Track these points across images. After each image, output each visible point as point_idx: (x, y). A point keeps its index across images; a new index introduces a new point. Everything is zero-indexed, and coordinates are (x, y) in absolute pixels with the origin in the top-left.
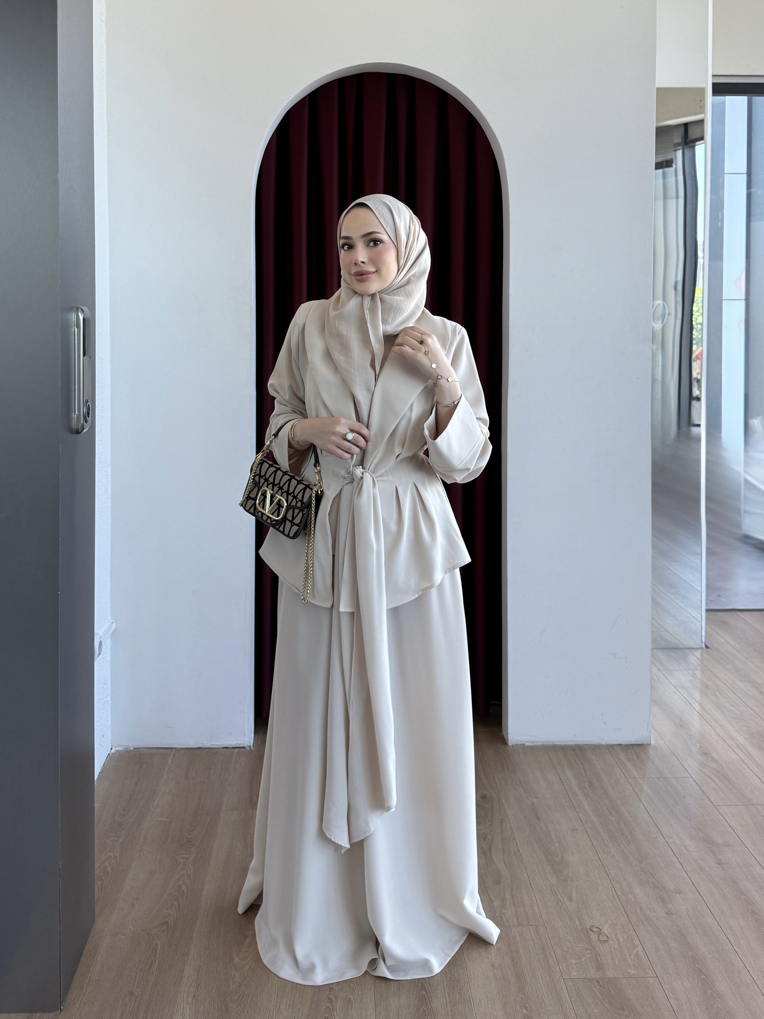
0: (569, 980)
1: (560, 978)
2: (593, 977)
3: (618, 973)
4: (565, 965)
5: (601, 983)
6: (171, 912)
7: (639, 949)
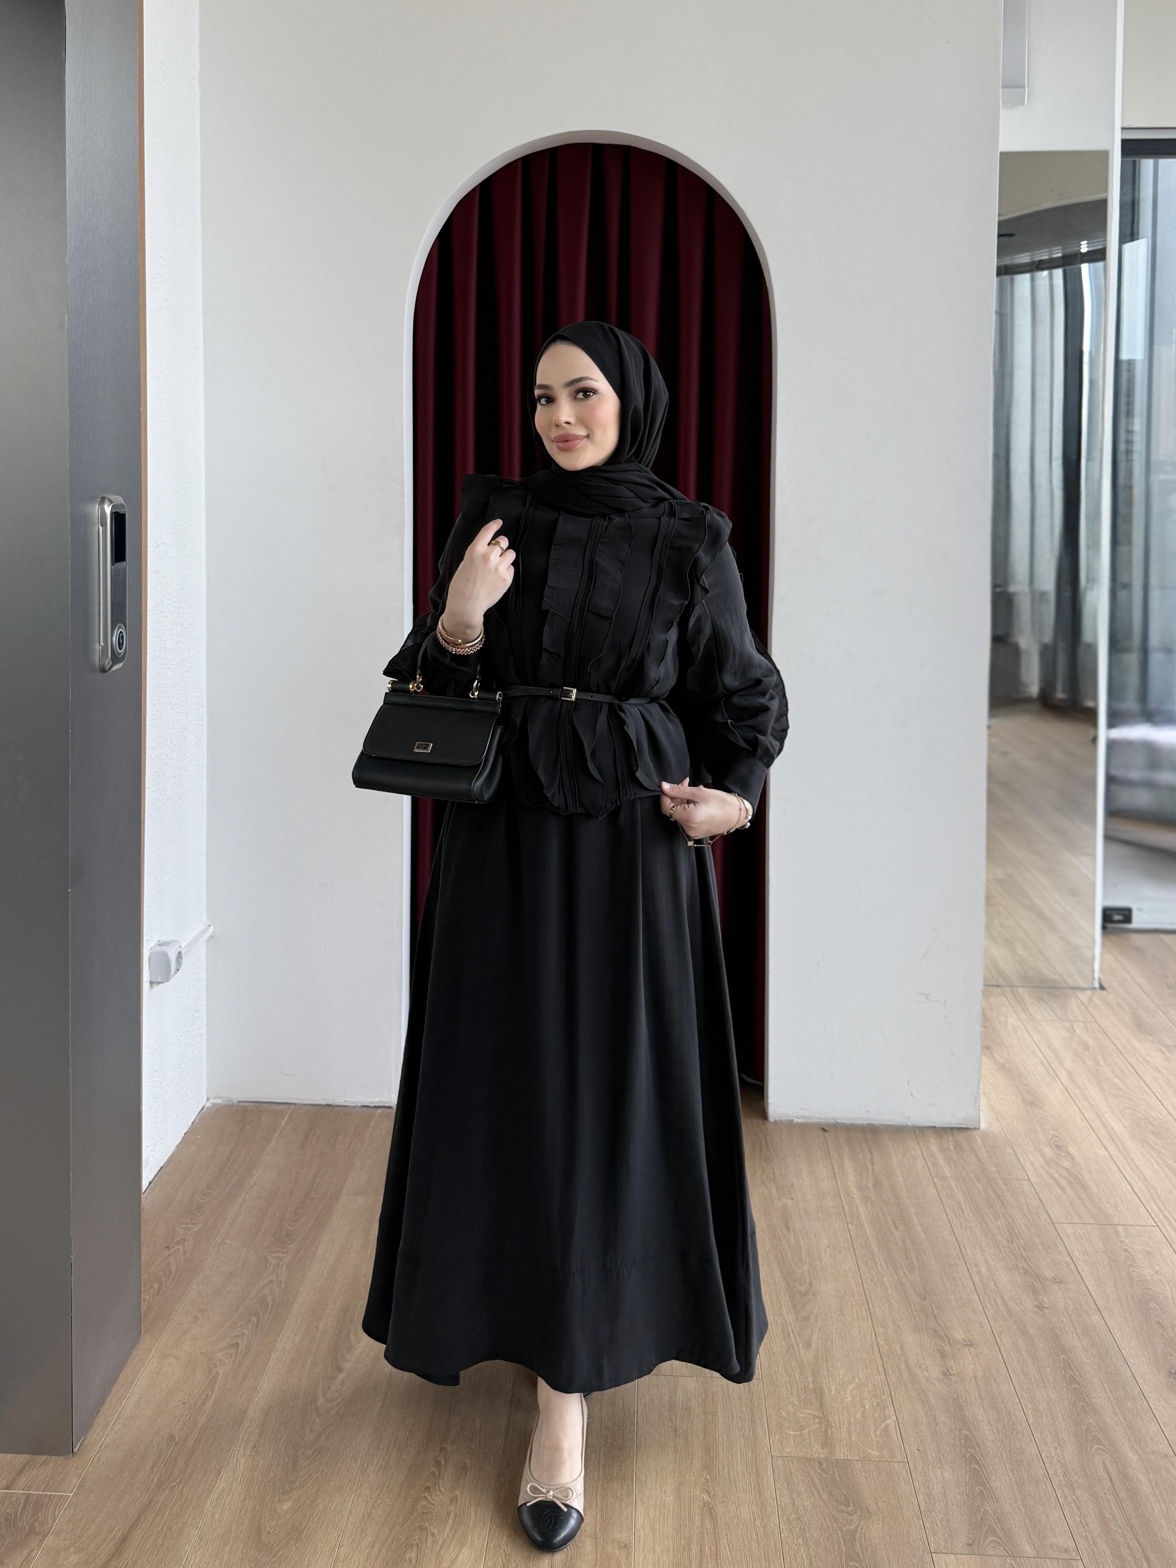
0: (779, 1458)
1: (766, 1456)
2: (814, 1456)
3: (853, 1454)
4: (777, 1438)
5: (824, 1466)
6: (245, 1331)
7: (891, 1422)
